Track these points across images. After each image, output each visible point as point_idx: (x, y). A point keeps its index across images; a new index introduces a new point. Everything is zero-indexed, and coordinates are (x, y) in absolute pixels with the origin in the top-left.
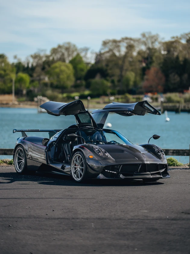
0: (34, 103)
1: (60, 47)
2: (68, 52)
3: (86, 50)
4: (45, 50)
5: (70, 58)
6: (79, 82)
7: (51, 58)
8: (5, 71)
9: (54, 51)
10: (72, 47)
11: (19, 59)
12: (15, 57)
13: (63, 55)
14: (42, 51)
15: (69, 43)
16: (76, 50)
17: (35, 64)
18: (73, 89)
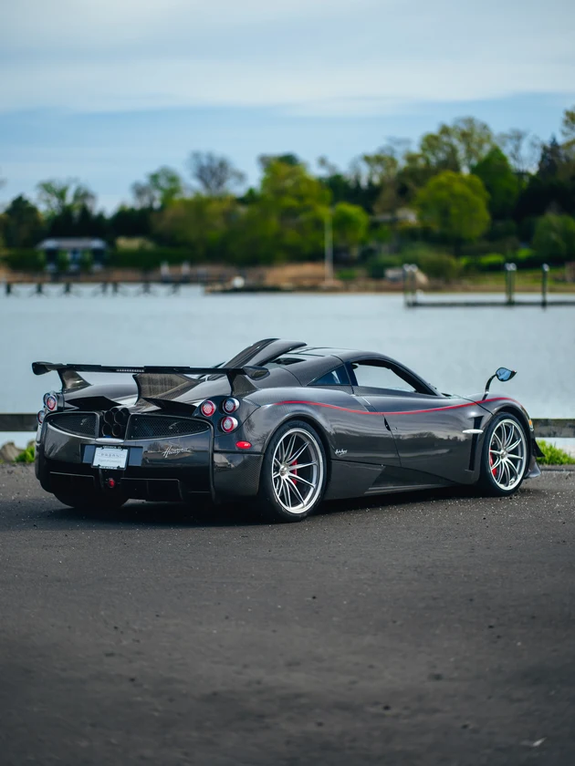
0: (384, 284)
1: (445, 130)
2: (468, 145)
3: (518, 137)
4: (407, 142)
5: (474, 162)
6: (500, 224)
7: (421, 163)
8: (300, 198)
9: (431, 142)
10: (478, 130)
11: (332, 168)
12: (323, 162)
13: (454, 151)
14: (399, 142)
15: (470, 121)
16: (489, 137)
17: (376, 180)
18: (485, 244)
